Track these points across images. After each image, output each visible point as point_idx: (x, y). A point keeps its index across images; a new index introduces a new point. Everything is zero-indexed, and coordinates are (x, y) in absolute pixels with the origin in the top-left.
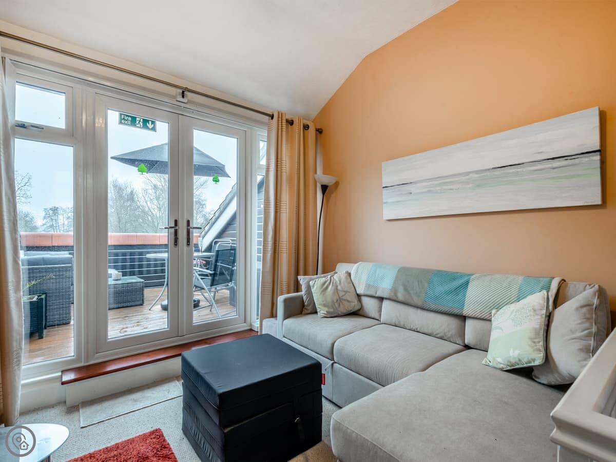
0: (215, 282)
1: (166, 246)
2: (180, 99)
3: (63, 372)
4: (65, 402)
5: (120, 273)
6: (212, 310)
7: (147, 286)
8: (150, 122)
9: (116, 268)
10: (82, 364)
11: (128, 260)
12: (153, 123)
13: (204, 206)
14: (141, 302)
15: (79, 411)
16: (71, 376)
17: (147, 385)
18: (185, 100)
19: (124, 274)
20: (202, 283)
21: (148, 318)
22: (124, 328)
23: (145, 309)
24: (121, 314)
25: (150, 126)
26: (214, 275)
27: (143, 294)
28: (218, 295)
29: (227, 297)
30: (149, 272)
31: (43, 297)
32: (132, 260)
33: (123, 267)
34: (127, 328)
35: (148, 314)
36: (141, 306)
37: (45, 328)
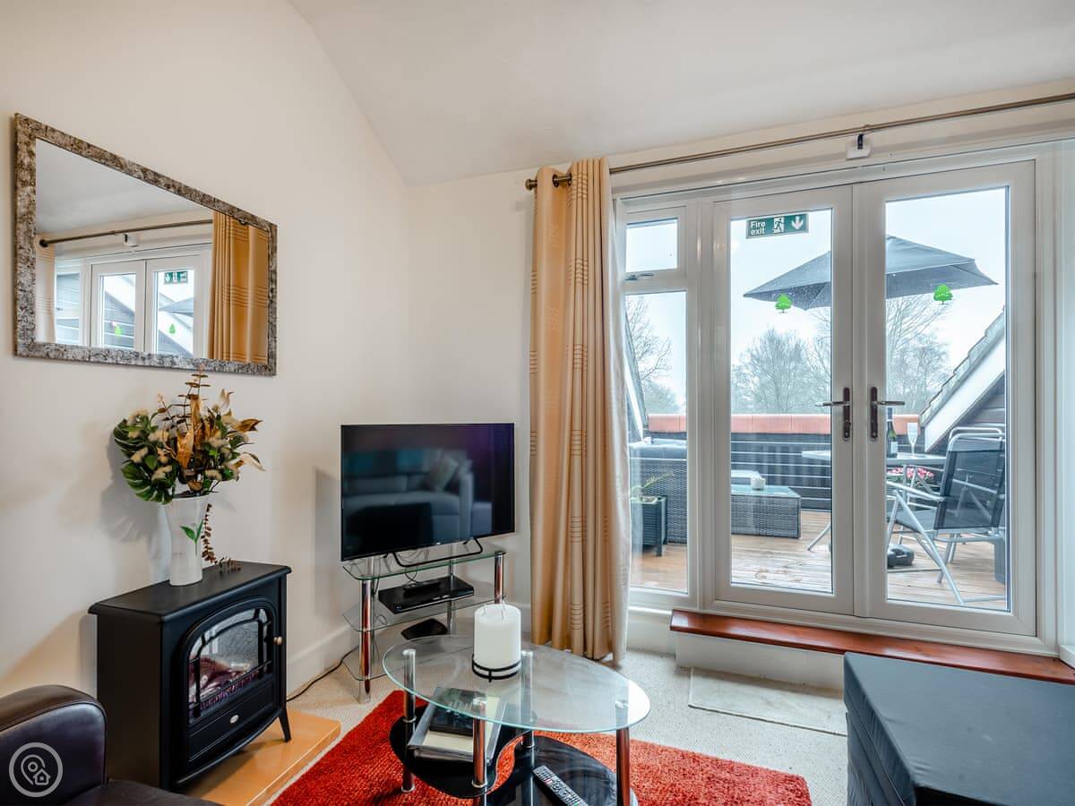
0: (946, 521)
1: (827, 437)
2: (855, 153)
3: (675, 611)
4: (675, 656)
5: (764, 479)
6: (943, 581)
7: (806, 506)
8: (797, 218)
9: (759, 469)
10: (696, 609)
11: (779, 459)
12: (803, 217)
13: (943, 357)
14: (795, 533)
15: (689, 676)
16: (682, 622)
17: (791, 684)
18: (865, 152)
19: (771, 481)
20: (914, 519)
21: (804, 564)
22: (761, 571)
23: (802, 546)
24: (762, 546)
25: (797, 224)
26: (944, 505)
27: (798, 520)
28: (962, 551)
29: (986, 561)
30: (811, 482)
31: (663, 500)
32: (785, 460)
33: (772, 470)
34: (767, 571)
35: (805, 556)
36: (796, 540)
37: (665, 543)
